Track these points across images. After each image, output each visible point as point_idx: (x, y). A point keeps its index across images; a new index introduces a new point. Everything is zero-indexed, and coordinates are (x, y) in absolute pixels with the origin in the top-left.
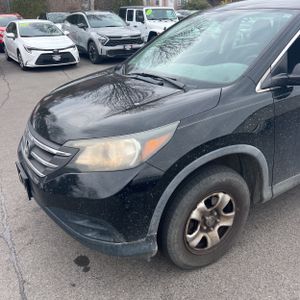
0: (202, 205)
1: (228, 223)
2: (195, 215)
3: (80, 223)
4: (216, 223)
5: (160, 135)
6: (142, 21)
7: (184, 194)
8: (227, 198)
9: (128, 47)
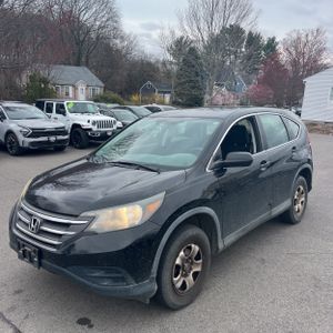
0: (182, 253)
1: (198, 269)
2: (178, 261)
3: (97, 274)
4: (191, 269)
5: (156, 201)
6: (64, 114)
7: (171, 244)
8: (197, 248)
9: (53, 139)
